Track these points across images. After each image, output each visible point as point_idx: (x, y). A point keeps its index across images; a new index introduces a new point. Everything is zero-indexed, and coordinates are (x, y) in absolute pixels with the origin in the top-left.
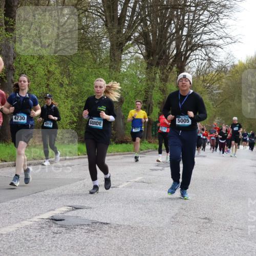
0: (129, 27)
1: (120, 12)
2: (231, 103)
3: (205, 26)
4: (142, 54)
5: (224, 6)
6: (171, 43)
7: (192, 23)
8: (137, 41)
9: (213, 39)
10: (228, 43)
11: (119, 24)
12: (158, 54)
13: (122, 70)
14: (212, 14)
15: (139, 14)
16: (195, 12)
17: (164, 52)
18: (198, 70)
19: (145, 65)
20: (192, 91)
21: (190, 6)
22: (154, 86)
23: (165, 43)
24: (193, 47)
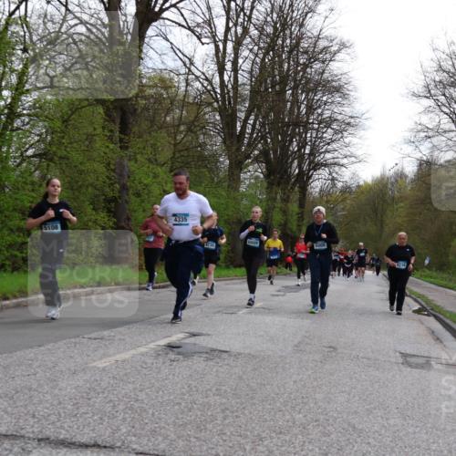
0: (249, 144)
1: (239, 129)
2: (356, 225)
3: (329, 144)
4: (262, 173)
5: (349, 124)
6: (292, 162)
7: (315, 141)
8: (256, 160)
9: (337, 158)
10: (353, 163)
11: (238, 141)
12: (279, 173)
13: (241, 189)
14: (336, 132)
15: (260, 131)
16: (317, 130)
17: (286, 171)
18: (321, 191)
19: (265, 185)
20: (325, 221)
21: (313, 123)
22: (274, 207)
23: (286, 162)
24: (317, 166)
